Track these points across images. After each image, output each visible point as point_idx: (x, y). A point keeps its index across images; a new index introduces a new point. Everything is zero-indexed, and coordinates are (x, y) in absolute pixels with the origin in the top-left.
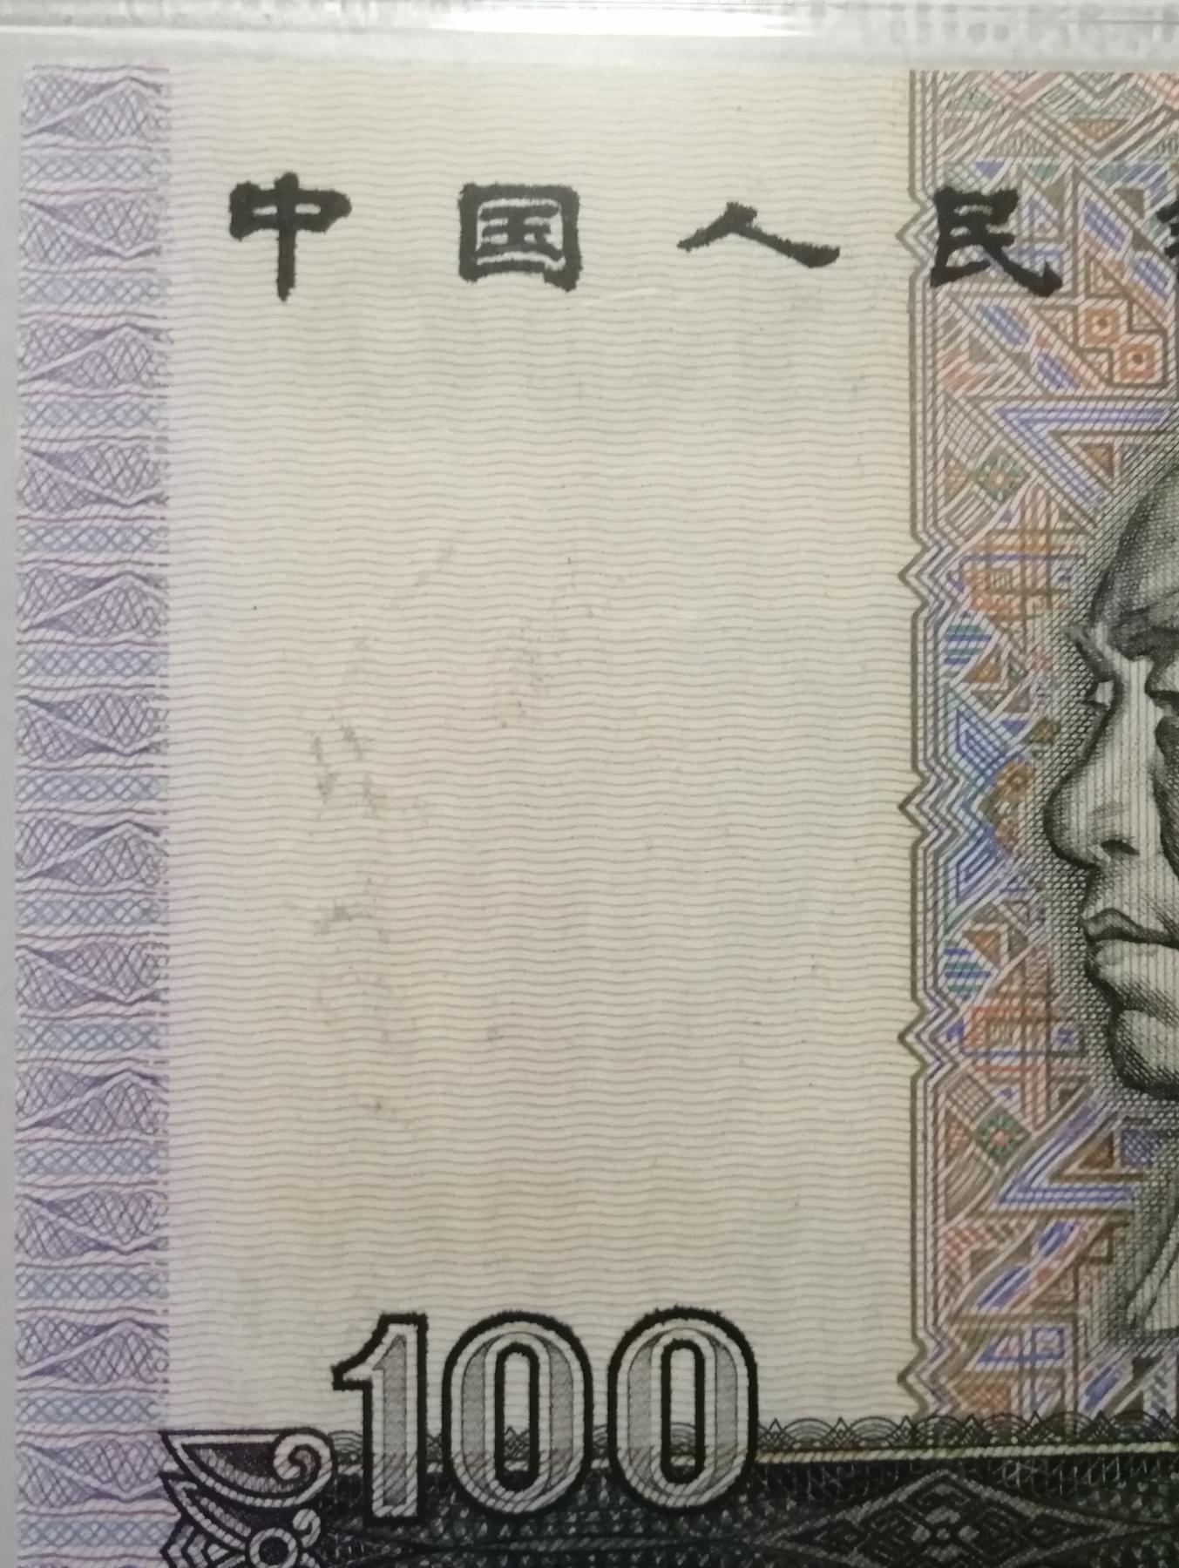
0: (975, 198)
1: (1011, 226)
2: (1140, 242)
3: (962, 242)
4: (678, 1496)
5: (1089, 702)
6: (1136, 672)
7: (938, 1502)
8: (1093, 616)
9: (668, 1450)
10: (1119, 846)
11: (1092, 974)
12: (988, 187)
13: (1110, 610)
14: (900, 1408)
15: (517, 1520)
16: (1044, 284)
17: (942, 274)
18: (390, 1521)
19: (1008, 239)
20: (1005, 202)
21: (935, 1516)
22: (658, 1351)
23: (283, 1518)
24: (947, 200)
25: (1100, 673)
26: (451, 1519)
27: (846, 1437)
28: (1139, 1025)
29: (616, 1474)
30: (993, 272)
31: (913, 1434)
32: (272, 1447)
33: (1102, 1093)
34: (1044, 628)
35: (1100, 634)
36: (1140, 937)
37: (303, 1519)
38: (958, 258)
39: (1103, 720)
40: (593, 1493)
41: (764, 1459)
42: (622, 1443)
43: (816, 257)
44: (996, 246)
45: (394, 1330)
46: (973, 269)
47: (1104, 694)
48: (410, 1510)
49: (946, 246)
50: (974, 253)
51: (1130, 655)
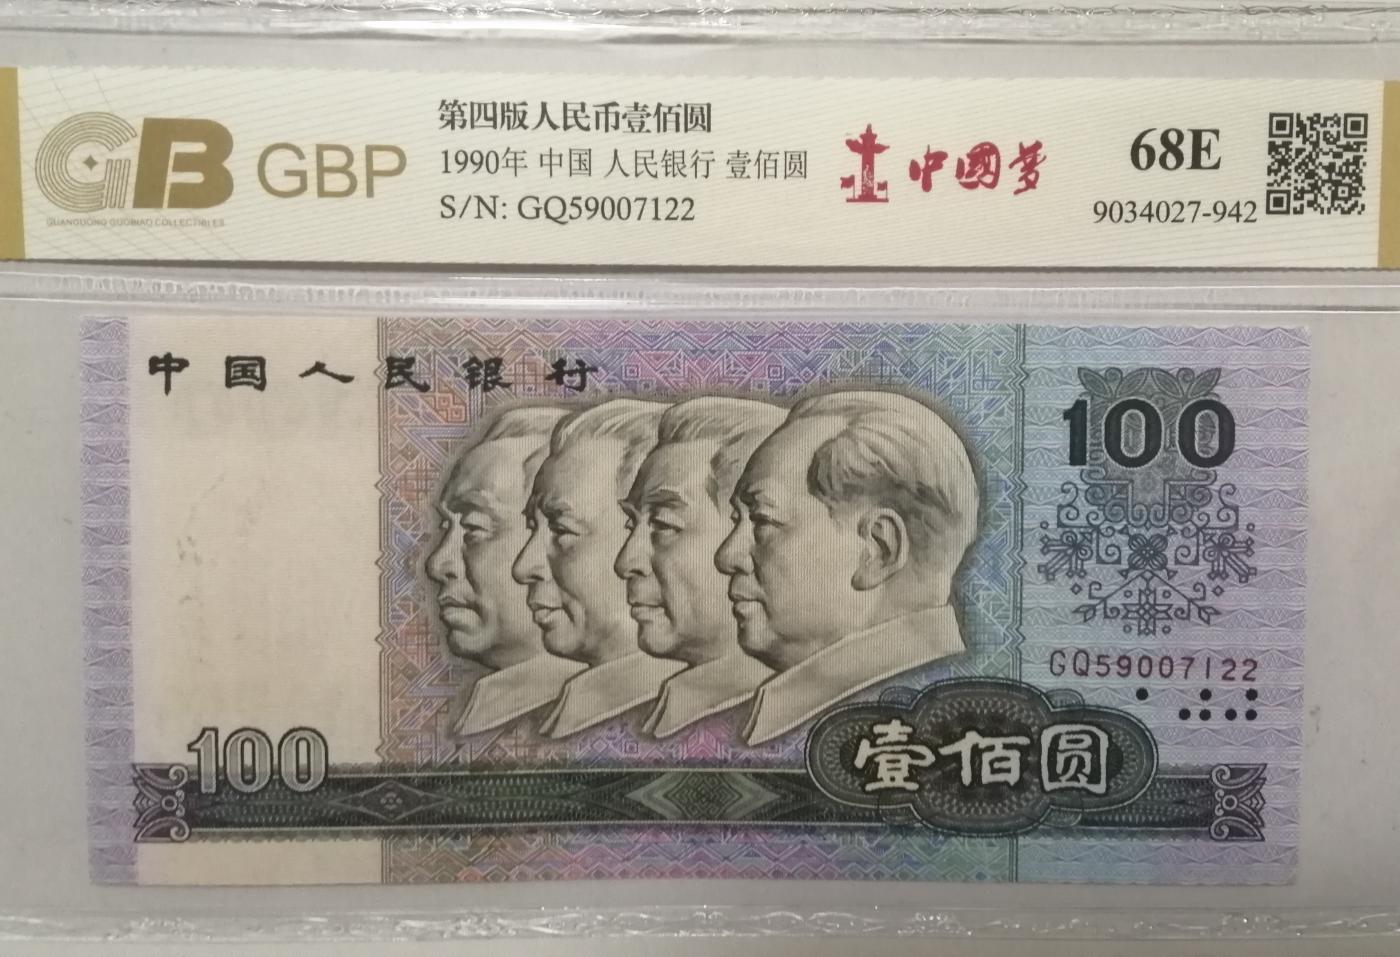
0: (400, 360)
1: (413, 369)
2: (457, 375)
3: (396, 375)
4: (303, 788)
5: (440, 526)
6: (457, 517)
7: (389, 790)
8: (442, 499)
9: (298, 773)
10: (451, 576)
11: (442, 618)
12: (405, 356)
13: (448, 495)
14: (376, 760)
15: (249, 795)
16: (424, 388)
17: (389, 385)
18: (207, 794)
19: (411, 373)
20: (411, 361)
21: (389, 795)
22: (295, 741)
23: (173, 793)
24: (391, 361)
25: (444, 518)
26: (227, 794)
27: (358, 769)
28: (458, 635)
29: (281, 781)
30: (406, 384)
31: (381, 768)
32: (168, 771)
33: (445, 658)
34: (425, 503)
35: (444, 505)
36: (458, 605)
37: (179, 793)
38: (395, 380)
39: (445, 534)
40: (274, 786)
41: (330, 776)
42: (283, 769)
43: (346, 379)
44: (407, 376)
45: (207, 733)
46: (399, 384)
47: (446, 525)
48: (213, 790)
49: (390, 376)
50: (400, 378)
51: (455, 511)
